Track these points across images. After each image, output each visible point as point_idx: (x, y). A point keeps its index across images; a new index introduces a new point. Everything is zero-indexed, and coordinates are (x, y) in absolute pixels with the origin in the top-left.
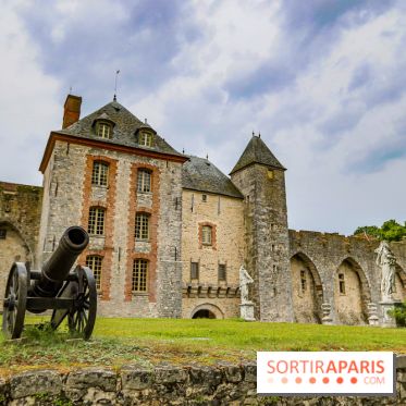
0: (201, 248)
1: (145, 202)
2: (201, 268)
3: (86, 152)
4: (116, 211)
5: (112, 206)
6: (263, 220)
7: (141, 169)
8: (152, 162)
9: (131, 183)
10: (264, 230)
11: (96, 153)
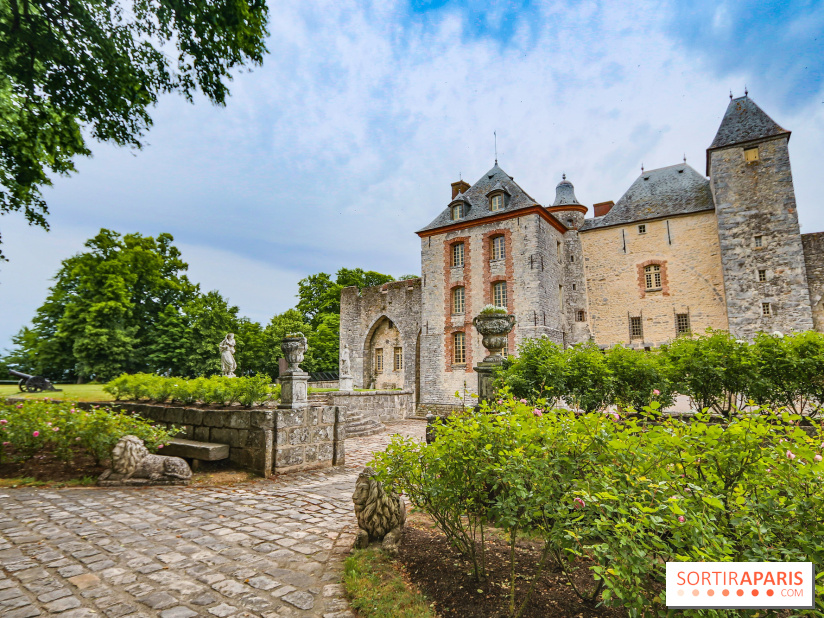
0: (643, 297)
1: (499, 270)
2: (645, 323)
3: (444, 239)
4: (472, 286)
5: (469, 283)
6: (735, 236)
7: (493, 237)
8: (503, 226)
9: (484, 254)
10: (738, 250)
11: (451, 237)
